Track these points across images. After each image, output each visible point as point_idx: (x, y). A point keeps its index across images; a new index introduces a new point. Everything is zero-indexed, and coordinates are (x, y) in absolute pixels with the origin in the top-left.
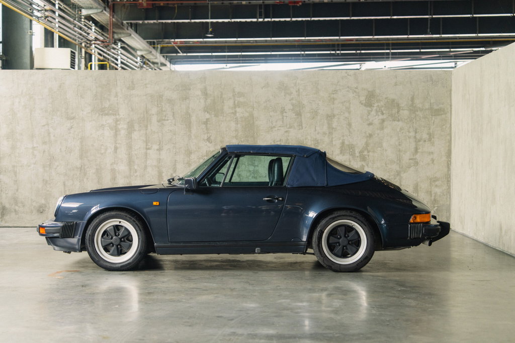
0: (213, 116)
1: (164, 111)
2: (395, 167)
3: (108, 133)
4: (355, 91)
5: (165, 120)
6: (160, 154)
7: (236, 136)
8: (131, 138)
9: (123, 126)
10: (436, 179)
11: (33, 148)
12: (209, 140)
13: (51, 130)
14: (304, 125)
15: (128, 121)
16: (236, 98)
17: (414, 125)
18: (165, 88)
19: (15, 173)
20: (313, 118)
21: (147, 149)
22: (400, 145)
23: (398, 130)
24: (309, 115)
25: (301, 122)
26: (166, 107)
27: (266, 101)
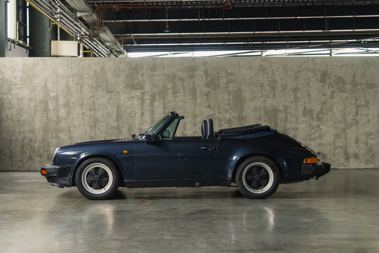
0: (212, 89)
1: (177, 86)
2: (342, 125)
3: (136, 102)
4: (313, 72)
5: (177, 93)
7: (228, 104)
8: (153, 106)
9: (147, 97)
10: (371, 134)
11: (83, 113)
12: (209, 107)
13: (96, 100)
14: (277, 96)
15: (151, 93)
16: (229, 77)
17: (355, 95)
18: (177, 70)
19: (70, 132)
20: (284, 90)
22: (345, 109)
23: (344, 99)
24: (280, 89)
25: (275, 93)
26: (179, 83)
27: (250, 79)
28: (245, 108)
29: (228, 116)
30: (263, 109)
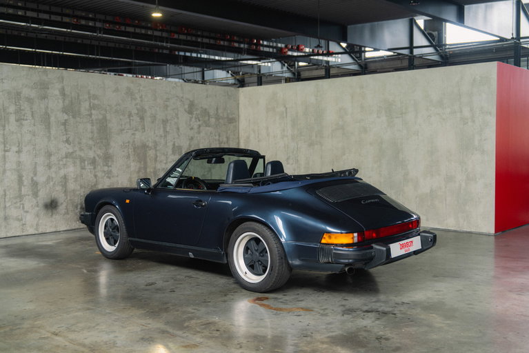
0: (71, 117)
1: (23, 110)
4: (182, 100)
5: (23, 120)
6: (19, 157)
7: (92, 139)
12: (67, 141)
14: (146, 128)
16: (91, 101)
17: (218, 130)
18: (23, 85)
20: (153, 122)
21: (5, 151)
23: (209, 134)
24: (149, 119)
25: (144, 126)
26: (25, 106)
27: (116, 105)
28: (112, 144)
29: (91, 154)
30: (132, 145)
